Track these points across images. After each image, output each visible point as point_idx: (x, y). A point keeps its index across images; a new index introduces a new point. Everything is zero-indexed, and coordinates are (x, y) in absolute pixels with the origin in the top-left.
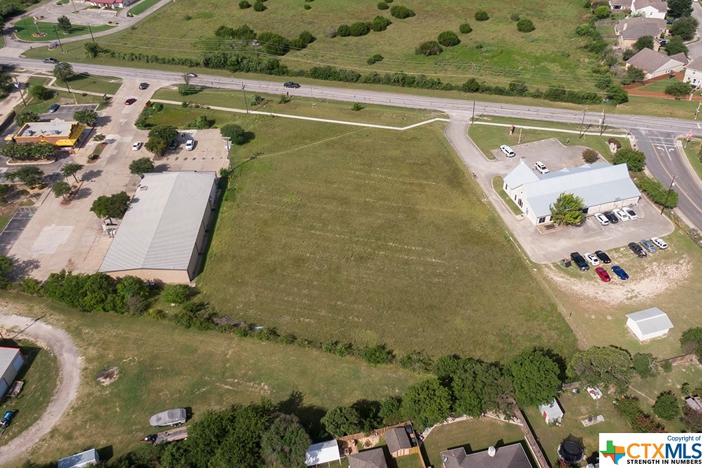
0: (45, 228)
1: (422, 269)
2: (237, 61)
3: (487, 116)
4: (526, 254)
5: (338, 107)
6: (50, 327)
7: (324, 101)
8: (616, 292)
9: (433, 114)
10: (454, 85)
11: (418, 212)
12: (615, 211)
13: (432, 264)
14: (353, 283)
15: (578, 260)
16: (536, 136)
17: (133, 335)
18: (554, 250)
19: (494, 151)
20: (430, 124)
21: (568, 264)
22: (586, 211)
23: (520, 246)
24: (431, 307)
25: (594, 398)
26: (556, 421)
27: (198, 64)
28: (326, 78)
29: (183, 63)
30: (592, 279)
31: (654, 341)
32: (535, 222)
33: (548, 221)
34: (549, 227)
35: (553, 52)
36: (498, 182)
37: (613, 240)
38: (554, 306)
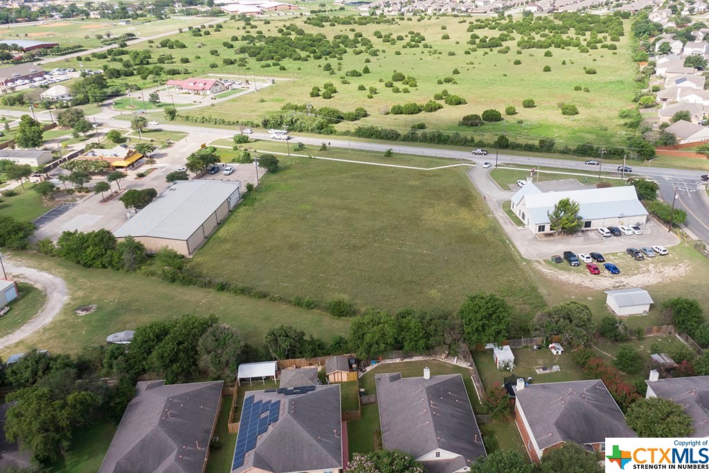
0: (79, 216)
1: (411, 257)
2: (292, 121)
3: (513, 164)
4: (518, 252)
5: (374, 155)
6: (51, 276)
7: (362, 151)
8: (605, 281)
9: (461, 161)
10: (485, 142)
11: (422, 221)
12: (620, 227)
13: (422, 254)
15: (569, 256)
16: (555, 177)
17: (121, 285)
18: (549, 251)
19: (511, 186)
20: (455, 167)
21: (558, 260)
22: (588, 224)
23: (514, 247)
24: (411, 282)
25: (555, 353)
26: (507, 365)
27: (258, 126)
28: (369, 137)
29: (245, 125)
30: (581, 272)
31: (633, 318)
32: (535, 230)
33: (547, 230)
34: (548, 235)
35: (592, 127)
36: (507, 206)
37: (612, 249)
38: (534, 289)
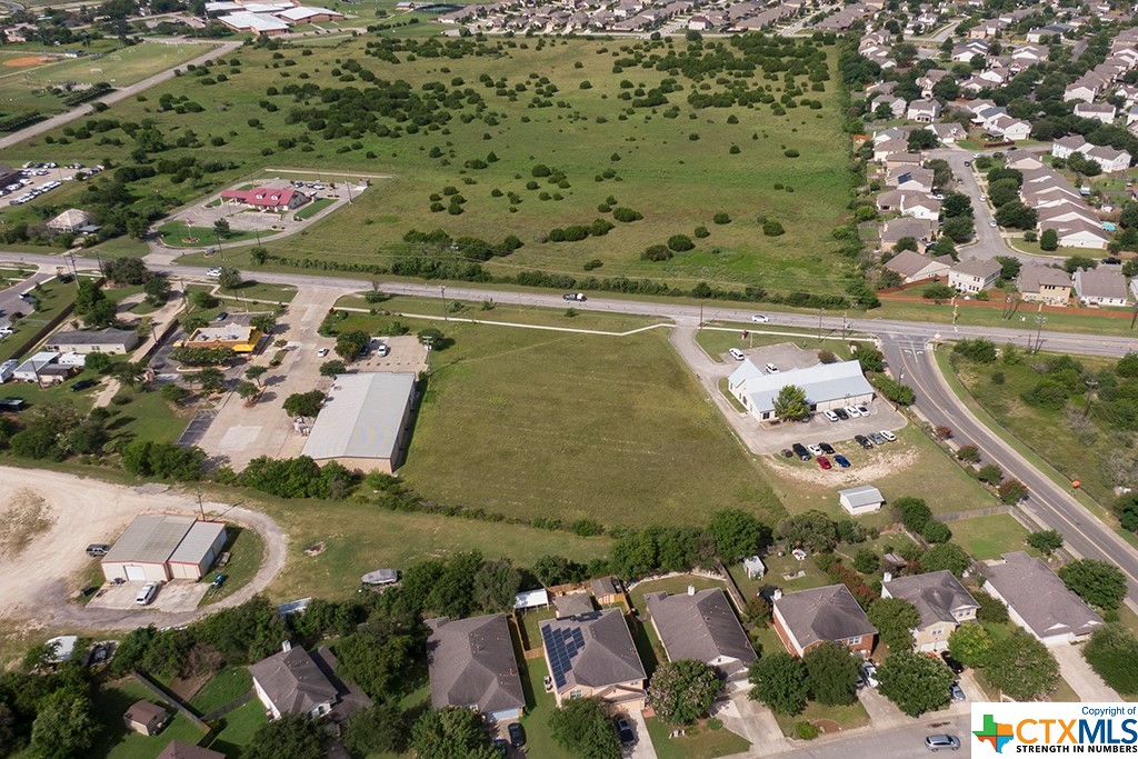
0: (231, 429)
1: (635, 460)
2: (433, 266)
3: (719, 322)
4: (746, 447)
5: (550, 314)
6: (250, 511)
7: (533, 307)
8: (837, 476)
9: (657, 320)
10: (682, 290)
11: (635, 411)
12: (846, 408)
13: (647, 456)
14: (561, 472)
15: (800, 450)
16: (770, 340)
17: (337, 517)
18: (776, 443)
19: (723, 355)
20: (653, 330)
21: (789, 454)
22: (814, 407)
23: (741, 440)
24: (644, 491)
25: (798, 558)
26: (758, 575)
27: (385, 271)
28: (535, 285)
29: (368, 270)
30: (813, 467)
31: (866, 516)
32: (759, 417)
33: (772, 416)
34: (773, 423)
35: (803, 257)
36: (723, 384)
37: (840, 434)
38: (770, 490)
